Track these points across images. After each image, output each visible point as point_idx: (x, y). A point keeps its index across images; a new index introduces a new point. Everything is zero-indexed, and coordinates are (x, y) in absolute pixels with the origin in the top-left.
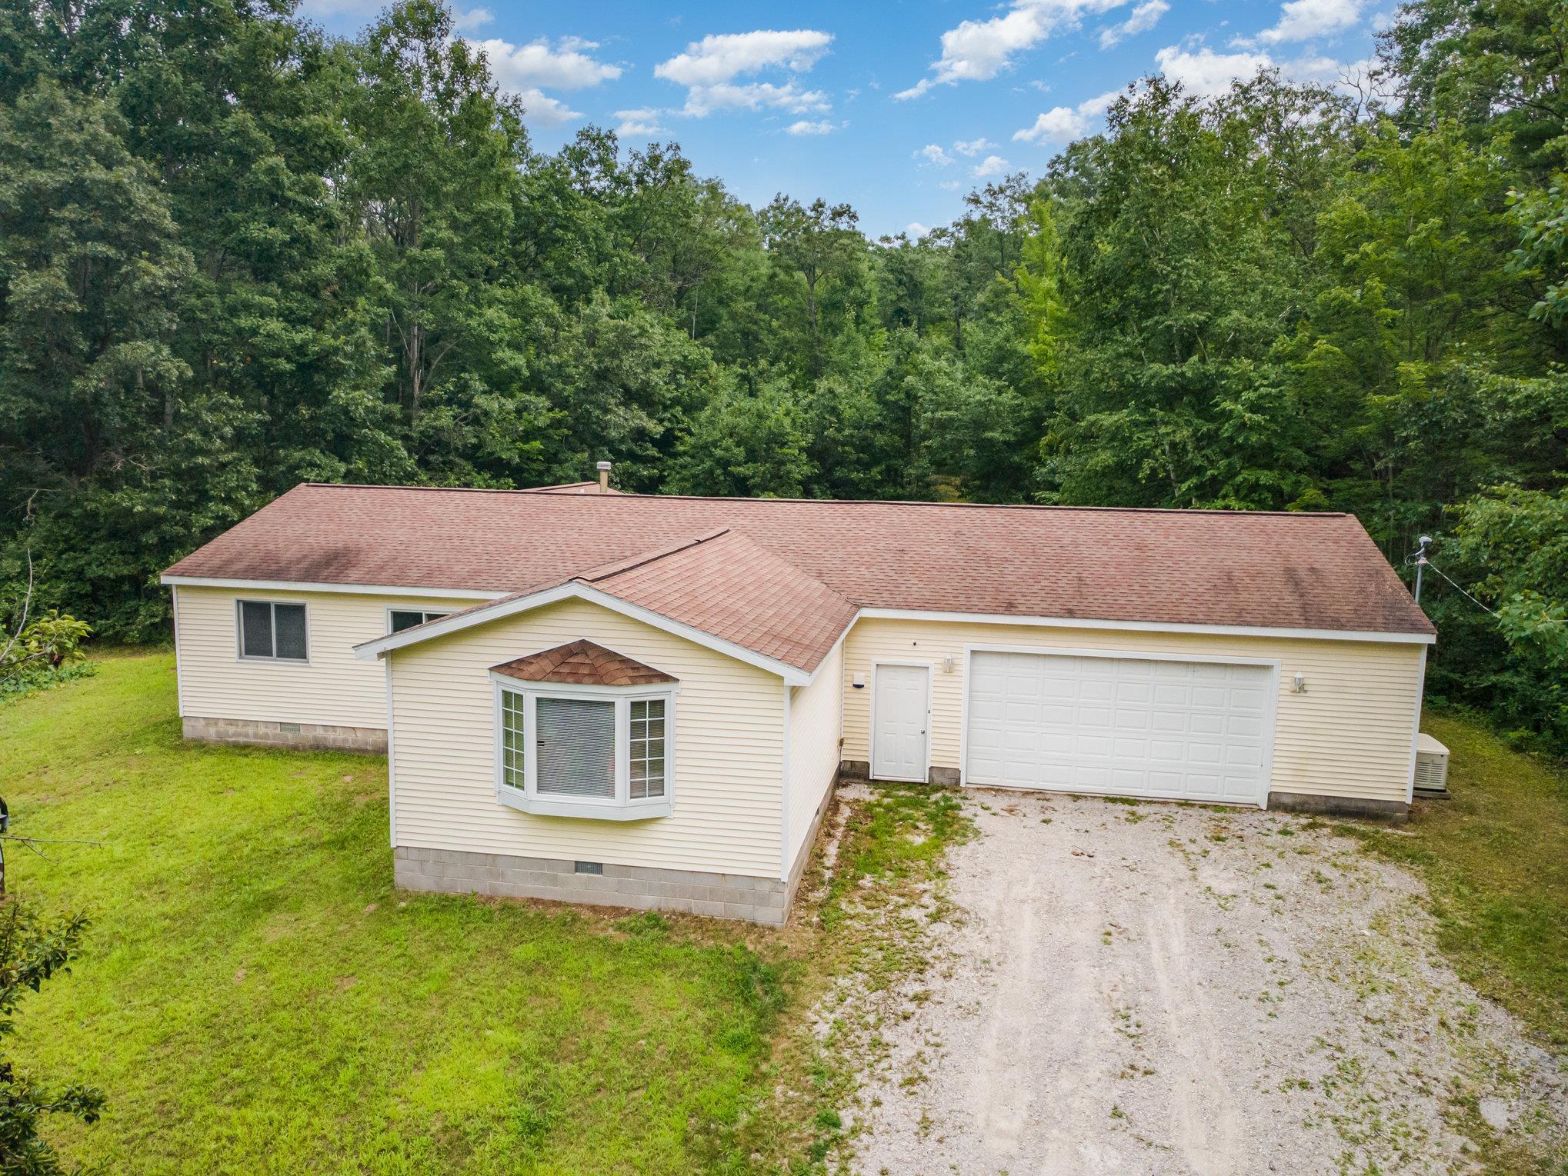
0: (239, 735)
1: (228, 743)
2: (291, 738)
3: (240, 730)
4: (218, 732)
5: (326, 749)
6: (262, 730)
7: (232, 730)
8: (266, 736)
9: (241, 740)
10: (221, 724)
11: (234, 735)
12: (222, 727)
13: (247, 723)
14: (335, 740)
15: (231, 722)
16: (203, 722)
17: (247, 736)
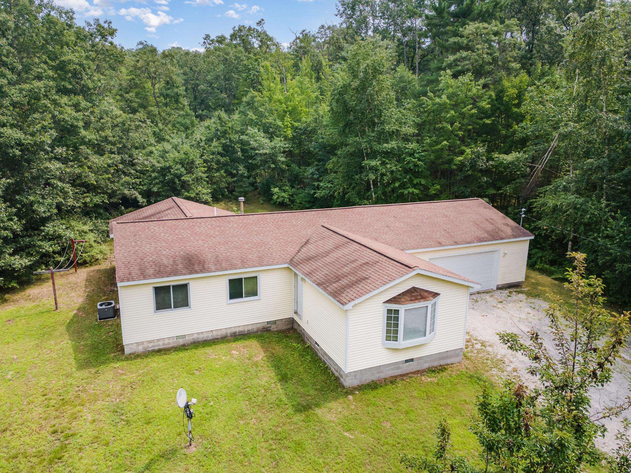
0: (155, 346)
1: (149, 351)
2: (181, 342)
3: (155, 344)
4: (143, 348)
5: (199, 342)
6: (167, 341)
7: (151, 345)
8: (169, 343)
9: (156, 348)
10: (145, 343)
11: (152, 347)
12: (146, 345)
13: (158, 340)
14: (203, 338)
15: (150, 342)
16: (135, 345)
17: (159, 345)
